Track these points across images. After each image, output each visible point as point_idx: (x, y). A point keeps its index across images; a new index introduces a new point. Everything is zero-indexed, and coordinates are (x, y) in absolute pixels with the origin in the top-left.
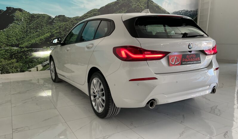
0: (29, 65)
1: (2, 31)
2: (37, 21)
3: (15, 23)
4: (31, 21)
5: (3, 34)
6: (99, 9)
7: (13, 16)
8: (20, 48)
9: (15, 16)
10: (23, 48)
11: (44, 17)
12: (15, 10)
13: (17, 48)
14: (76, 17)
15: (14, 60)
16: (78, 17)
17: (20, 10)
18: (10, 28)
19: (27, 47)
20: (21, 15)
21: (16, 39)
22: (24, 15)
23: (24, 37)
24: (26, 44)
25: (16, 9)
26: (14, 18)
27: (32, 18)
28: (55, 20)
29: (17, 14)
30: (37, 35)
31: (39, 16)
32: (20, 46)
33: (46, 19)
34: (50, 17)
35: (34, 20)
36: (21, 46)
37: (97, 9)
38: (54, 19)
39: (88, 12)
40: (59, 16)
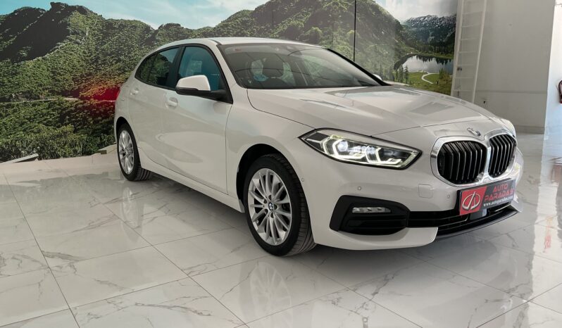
0: (101, 139)
1: (40, 58)
2: (120, 37)
3: (71, 40)
4: (106, 35)
5: (43, 66)
6: (254, 10)
7: (66, 24)
8: (82, 98)
9: (69, 25)
10: (88, 98)
11: (135, 27)
12: (70, 10)
13: (76, 99)
14: (204, 29)
15: (69, 128)
16: (208, 28)
17: (82, 10)
18: (58, 52)
19: (96, 97)
20: (84, 22)
21: (73, 79)
22: (90, 22)
23: (90, 74)
24: (95, 90)
25: (73, 8)
26: (69, 28)
27: (107, 29)
28: (159, 35)
29: (76, 18)
30: (119, 69)
31: (123, 25)
32: (81, 94)
33: (139, 31)
34: (147, 28)
35: (113, 35)
36: (85, 94)
37: (248, 11)
38: (156, 31)
39: (230, 18)
40: (169, 26)
